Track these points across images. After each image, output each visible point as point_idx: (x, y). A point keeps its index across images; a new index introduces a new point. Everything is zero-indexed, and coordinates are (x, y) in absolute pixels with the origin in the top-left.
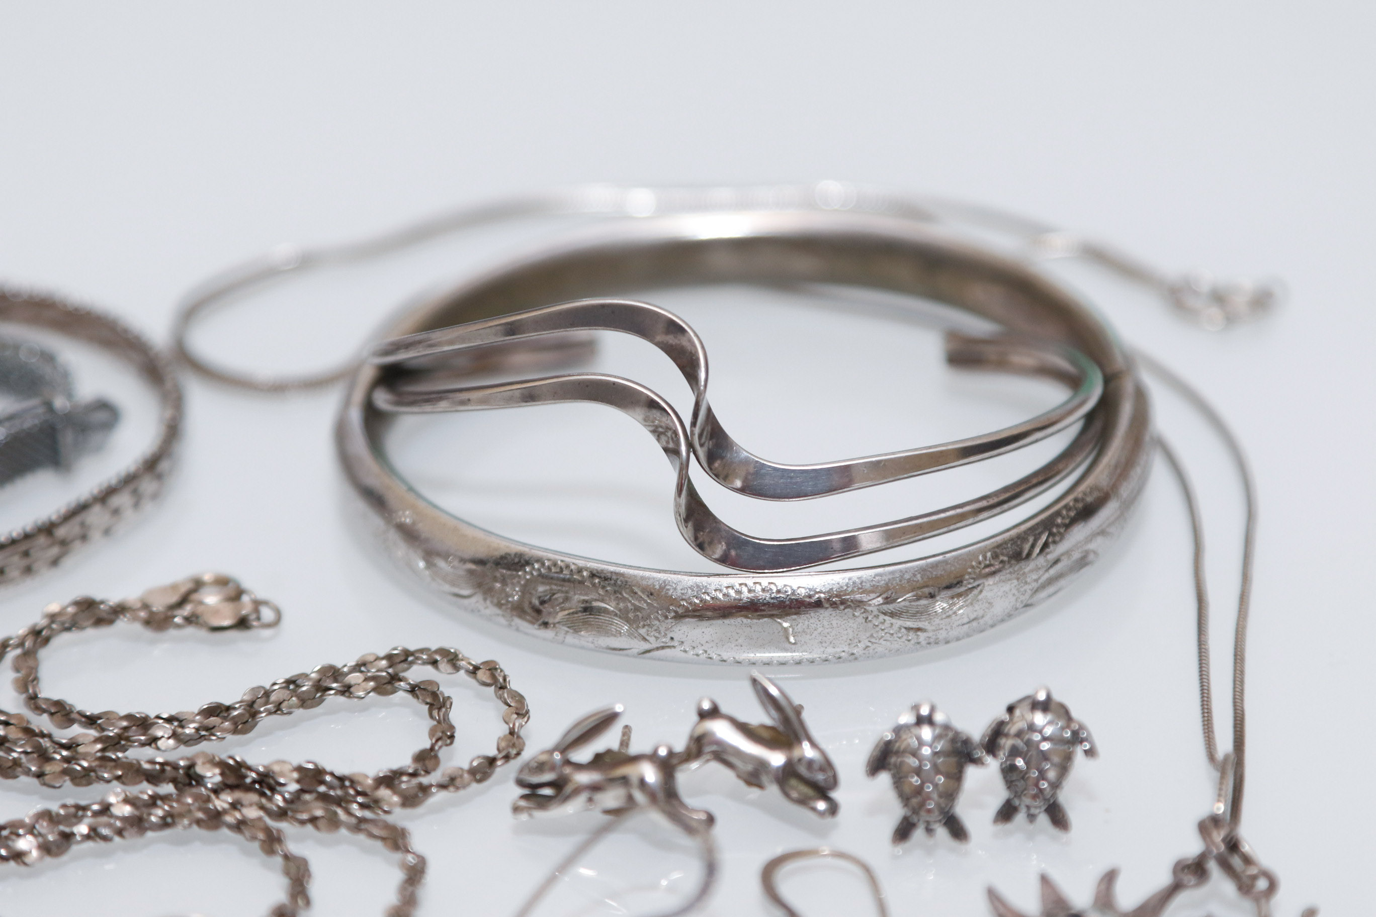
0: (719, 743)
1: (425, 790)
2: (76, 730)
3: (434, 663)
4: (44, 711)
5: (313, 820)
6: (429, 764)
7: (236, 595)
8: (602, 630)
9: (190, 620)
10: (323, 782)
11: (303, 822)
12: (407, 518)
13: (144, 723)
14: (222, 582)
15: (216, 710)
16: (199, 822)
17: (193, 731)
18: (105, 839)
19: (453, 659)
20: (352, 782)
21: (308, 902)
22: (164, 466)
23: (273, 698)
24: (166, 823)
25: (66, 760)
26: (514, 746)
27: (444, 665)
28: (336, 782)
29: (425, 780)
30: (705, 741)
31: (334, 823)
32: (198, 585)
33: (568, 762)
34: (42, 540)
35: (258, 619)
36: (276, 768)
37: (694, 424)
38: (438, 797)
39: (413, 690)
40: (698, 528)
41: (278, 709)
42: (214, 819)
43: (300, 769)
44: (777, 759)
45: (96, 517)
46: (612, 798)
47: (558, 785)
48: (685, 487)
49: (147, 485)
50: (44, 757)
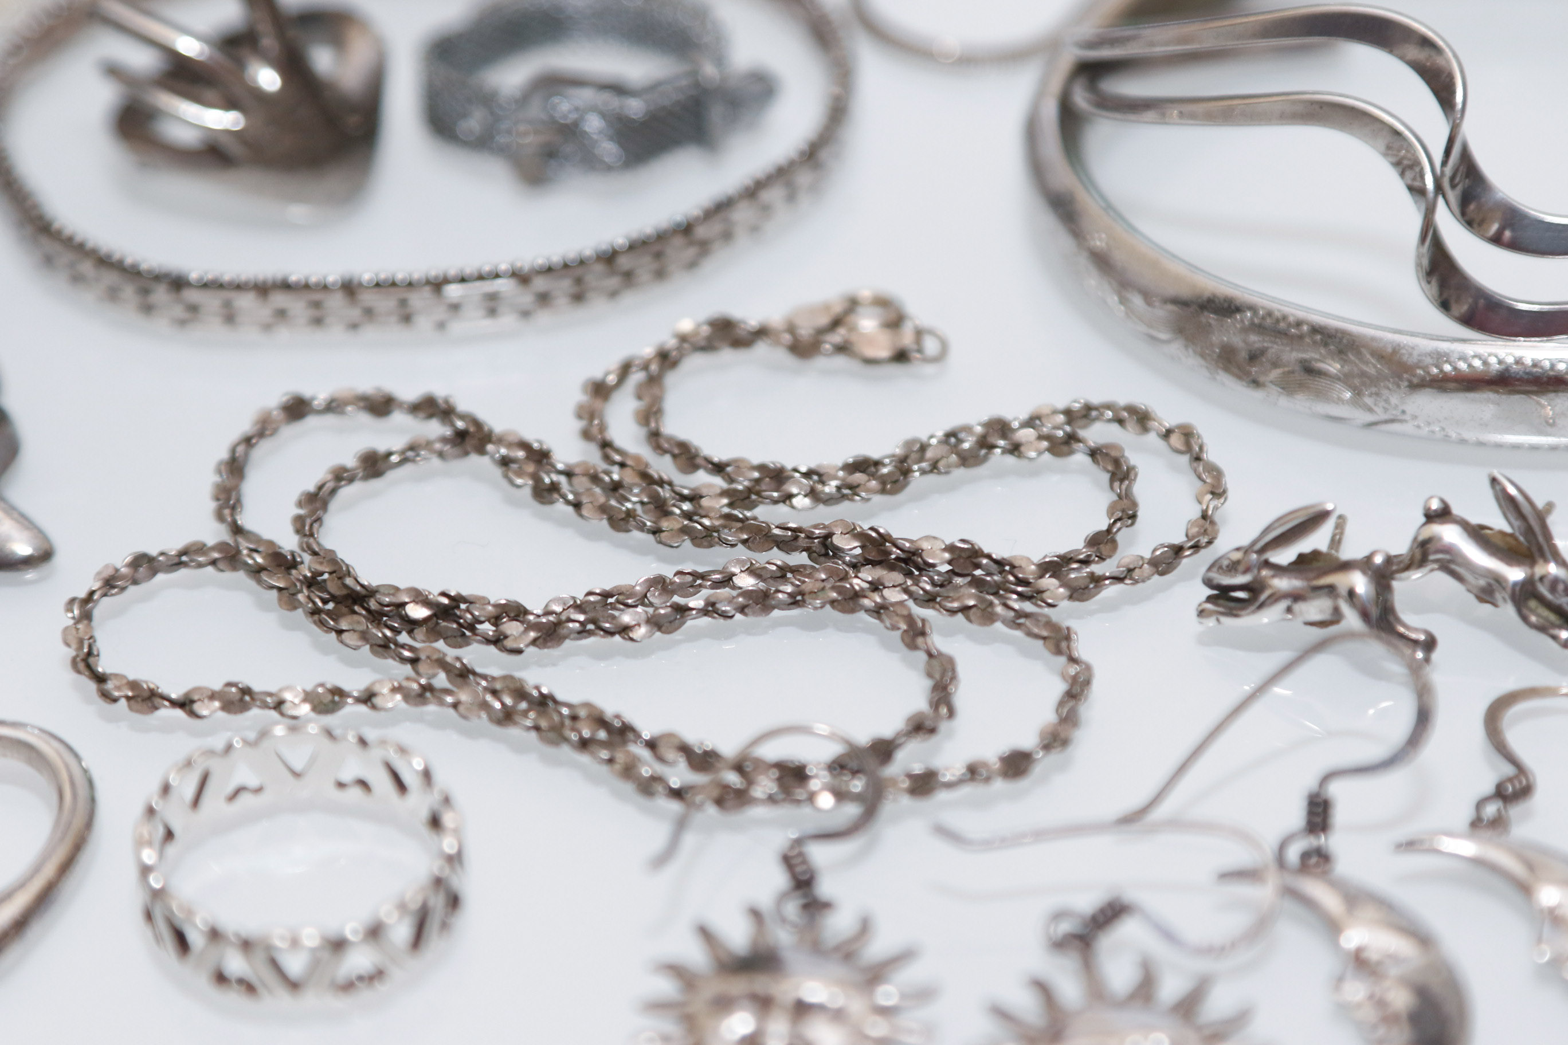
0: (1448, 549)
1: (1097, 580)
2: (702, 479)
3: (1121, 422)
4: (665, 451)
5: (965, 609)
6: (1104, 549)
7: (895, 321)
8: (1321, 395)
9: (842, 349)
10: (978, 566)
11: (953, 612)
12: (1099, 242)
13: (777, 476)
14: (882, 302)
15: (863, 465)
16: (833, 603)
17: (834, 490)
18: (725, 616)
19: (1142, 418)
20: (1013, 567)
21: (951, 713)
22: (823, 155)
23: (929, 454)
24: (796, 601)
25: (688, 516)
26: (1205, 532)
27: (1131, 425)
28: (994, 567)
29: (1097, 569)
30: (1431, 547)
31: (988, 617)
32: (853, 304)
33: (1267, 564)
34: (678, 241)
35: (920, 351)
36: (926, 545)
37: (1444, 163)
38: (1111, 591)
39: (1094, 453)
40: (1443, 286)
41: (934, 467)
42: (850, 601)
43: (951, 548)
44: (1515, 574)
45: (742, 214)
46: (1316, 609)
47: (1254, 589)
48: (1430, 234)
49: (803, 178)
50: (661, 508)
